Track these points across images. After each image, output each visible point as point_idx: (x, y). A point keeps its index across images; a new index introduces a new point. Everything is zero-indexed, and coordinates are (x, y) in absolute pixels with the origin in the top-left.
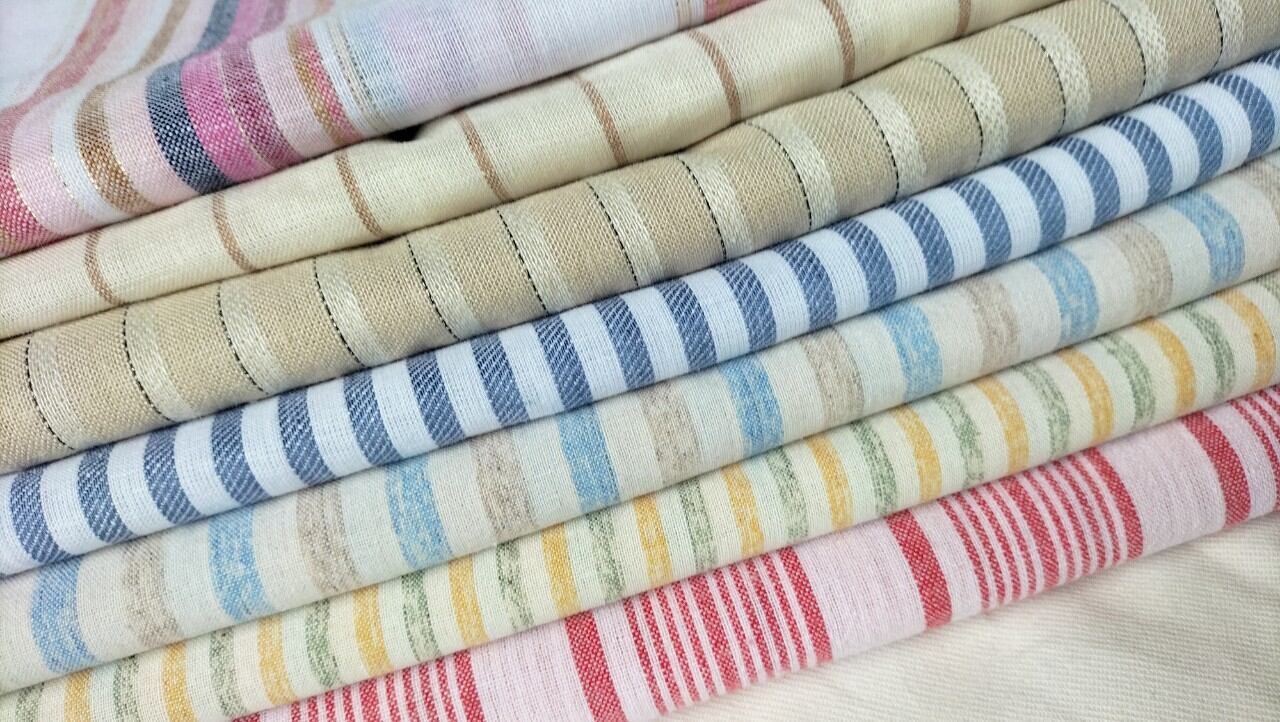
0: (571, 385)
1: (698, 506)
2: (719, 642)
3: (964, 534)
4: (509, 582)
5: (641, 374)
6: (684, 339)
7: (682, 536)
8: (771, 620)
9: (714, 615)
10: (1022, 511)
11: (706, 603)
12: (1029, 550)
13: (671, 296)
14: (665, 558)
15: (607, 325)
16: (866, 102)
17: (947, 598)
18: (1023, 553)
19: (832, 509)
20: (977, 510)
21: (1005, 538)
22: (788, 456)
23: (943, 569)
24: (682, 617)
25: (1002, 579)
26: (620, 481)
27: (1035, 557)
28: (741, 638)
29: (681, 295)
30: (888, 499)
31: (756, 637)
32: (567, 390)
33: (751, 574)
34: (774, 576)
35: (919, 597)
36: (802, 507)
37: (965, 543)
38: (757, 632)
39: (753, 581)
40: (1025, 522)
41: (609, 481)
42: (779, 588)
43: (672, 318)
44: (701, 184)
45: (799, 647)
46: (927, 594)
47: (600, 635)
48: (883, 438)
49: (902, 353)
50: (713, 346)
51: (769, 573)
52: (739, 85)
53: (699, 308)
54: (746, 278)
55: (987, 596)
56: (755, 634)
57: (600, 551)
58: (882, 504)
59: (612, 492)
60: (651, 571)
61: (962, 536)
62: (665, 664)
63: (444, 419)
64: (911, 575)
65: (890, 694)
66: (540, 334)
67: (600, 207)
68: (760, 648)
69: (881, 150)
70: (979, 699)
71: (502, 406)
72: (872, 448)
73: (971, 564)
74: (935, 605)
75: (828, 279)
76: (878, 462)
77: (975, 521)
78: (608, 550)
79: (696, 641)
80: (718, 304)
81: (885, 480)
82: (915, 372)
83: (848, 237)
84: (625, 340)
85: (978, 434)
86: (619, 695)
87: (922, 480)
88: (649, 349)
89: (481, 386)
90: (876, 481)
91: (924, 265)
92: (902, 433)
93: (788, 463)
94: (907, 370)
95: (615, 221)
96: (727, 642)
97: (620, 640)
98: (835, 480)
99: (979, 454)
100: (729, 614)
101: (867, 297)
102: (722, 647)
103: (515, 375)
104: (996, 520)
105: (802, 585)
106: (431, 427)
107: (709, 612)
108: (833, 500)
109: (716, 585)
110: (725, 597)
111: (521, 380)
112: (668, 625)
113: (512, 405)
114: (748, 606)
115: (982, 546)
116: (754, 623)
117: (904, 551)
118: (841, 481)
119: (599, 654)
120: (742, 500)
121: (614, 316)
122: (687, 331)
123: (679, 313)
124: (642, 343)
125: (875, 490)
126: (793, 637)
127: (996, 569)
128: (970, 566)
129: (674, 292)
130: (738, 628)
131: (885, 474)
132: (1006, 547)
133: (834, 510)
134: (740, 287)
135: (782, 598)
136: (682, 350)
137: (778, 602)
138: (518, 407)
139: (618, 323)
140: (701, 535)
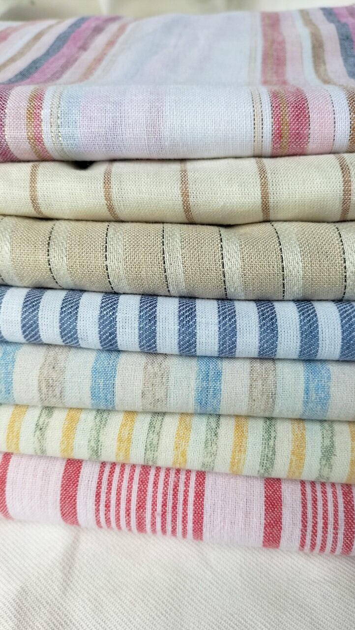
0: (107, 338)
1: (157, 429)
2: (141, 507)
3: (304, 506)
4: (40, 428)
5: (149, 346)
6: (180, 337)
7: (141, 443)
8: (174, 507)
9: (145, 491)
10: (345, 507)
11: (143, 482)
12: (339, 531)
13: (183, 309)
14: (127, 450)
15: (140, 312)
16: (343, 237)
17: (279, 537)
18: (334, 531)
19: (232, 462)
20: (319, 495)
21: (327, 518)
22: (220, 423)
23: (283, 521)
24: (127, 485)
25: (316, 540)
26: (117, 400)
27: (341, 537)
28: (154, 510)
29: (189, 310)
30: (266, 470)
31: (162, 513)
32: (105, 340)
33: (176, 477)
34: (187, 485)
35: (263, 530)
36: (214, 454)
37: (303, 512)
38: (164, 510)
39: (174, 482)
40: (344, 514)
41: (111, 398)
42: (186, 492)
43: (177, 322)
44: (224, 252)
45: (185, 528)
46: (268, 530)
47: (81, 475)
48: (278, 435)
49: (307, 391)
50: (195, 347)
51: (185, 480)
52: (271, 200)
53: (195, 322)
54: (230, 314)
55: (304, 545)
56: (162, 511)
57: (94, 432)
58: (262, 471)
59: (111, 404)
60: (117, 455)
61: (303, 507)
62: (107, 506)
63: (32, 330)
64: (263, 516)
65: (229, 572)
66: (103, 303)
67: (161, 244)
68: (162, 520)
69: (340, 269)
70: (276, 598)
71: (65, 335)
72: (269, 437)
73: (301, 525)
74: (271, 538)
75: (277, 333)
76: (268, 447)
77: (315, 501)
78: (98, 433)
79: (129, 501)
80: (207, 324)
81: (269, 459)
82: (310, 405)
83: (301, 313)
84: (146, 324)
85: (335, 455)
86: (78, 511)
87: (291, 467)
88: (158, 335)
89: (58, 321)
90: (263, 458)
91: (339, 347)
92: (291, 436)
93: (218, 426)
94: (306, 403)
95: (166, 255)
96: (145, 509)
97: (90, 482)
98: (239, 447)
99: (331, 467)
100: (153, 494)
101: (298, 353)
102: (142, 510)
103: (78, 321)
104: (327, 506)
105: (200, 495)
106: (24, 332)
107: (143, 488)
108: (233, 458)
109: (154, 474)
110: (155, 484)
111: (80, 324)
112: (118, 486)
113: (71, 336)
114: (165, 494)
115: (312, 517)
116: (164, 505)
117: (265, 501)
118: (242, 449)
119: (75, 485)
120: (182, 437)
121: (146, 308)
122: (183, 333)
123: (182, 321)
124: (155, 330)
125: (260, 463)
126: (183, 522)
127: (314, 533)
128: (299, 525)
129: (186, 308)
130: (154, 504)
131: (269, 455)
132: (326, 524)
133: (233, 464)
134: (223, 319)
135: (185, 499)
136: (176, 342)
137: (182, 499)
138: (75, 339)
139: (146, 313)
140: (151, 447)
